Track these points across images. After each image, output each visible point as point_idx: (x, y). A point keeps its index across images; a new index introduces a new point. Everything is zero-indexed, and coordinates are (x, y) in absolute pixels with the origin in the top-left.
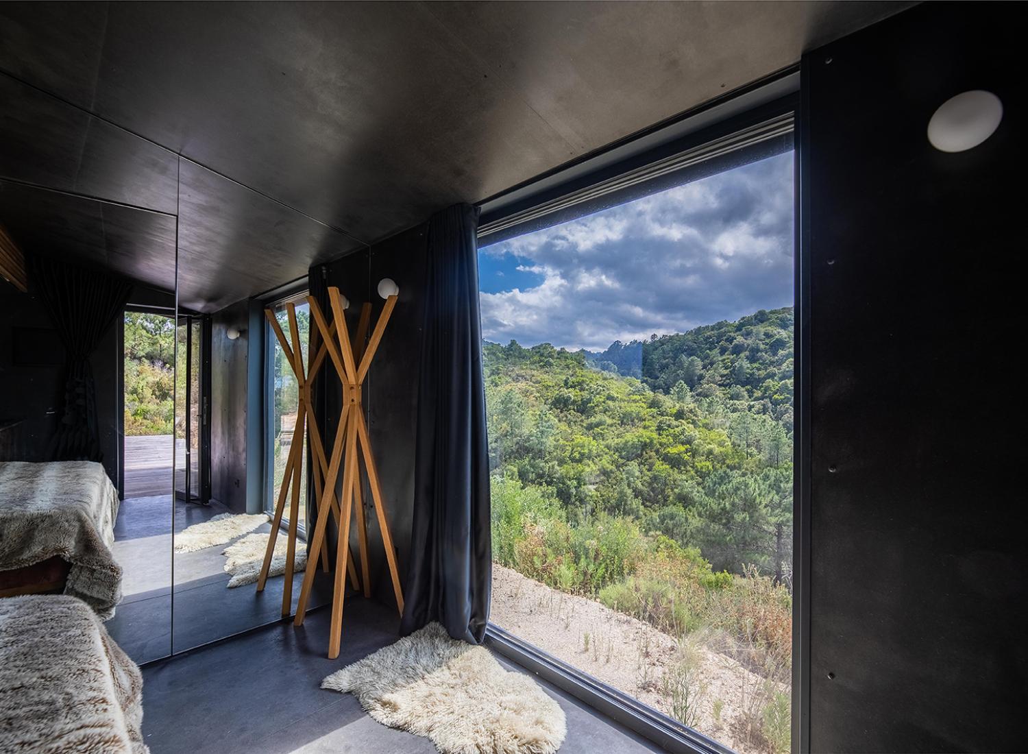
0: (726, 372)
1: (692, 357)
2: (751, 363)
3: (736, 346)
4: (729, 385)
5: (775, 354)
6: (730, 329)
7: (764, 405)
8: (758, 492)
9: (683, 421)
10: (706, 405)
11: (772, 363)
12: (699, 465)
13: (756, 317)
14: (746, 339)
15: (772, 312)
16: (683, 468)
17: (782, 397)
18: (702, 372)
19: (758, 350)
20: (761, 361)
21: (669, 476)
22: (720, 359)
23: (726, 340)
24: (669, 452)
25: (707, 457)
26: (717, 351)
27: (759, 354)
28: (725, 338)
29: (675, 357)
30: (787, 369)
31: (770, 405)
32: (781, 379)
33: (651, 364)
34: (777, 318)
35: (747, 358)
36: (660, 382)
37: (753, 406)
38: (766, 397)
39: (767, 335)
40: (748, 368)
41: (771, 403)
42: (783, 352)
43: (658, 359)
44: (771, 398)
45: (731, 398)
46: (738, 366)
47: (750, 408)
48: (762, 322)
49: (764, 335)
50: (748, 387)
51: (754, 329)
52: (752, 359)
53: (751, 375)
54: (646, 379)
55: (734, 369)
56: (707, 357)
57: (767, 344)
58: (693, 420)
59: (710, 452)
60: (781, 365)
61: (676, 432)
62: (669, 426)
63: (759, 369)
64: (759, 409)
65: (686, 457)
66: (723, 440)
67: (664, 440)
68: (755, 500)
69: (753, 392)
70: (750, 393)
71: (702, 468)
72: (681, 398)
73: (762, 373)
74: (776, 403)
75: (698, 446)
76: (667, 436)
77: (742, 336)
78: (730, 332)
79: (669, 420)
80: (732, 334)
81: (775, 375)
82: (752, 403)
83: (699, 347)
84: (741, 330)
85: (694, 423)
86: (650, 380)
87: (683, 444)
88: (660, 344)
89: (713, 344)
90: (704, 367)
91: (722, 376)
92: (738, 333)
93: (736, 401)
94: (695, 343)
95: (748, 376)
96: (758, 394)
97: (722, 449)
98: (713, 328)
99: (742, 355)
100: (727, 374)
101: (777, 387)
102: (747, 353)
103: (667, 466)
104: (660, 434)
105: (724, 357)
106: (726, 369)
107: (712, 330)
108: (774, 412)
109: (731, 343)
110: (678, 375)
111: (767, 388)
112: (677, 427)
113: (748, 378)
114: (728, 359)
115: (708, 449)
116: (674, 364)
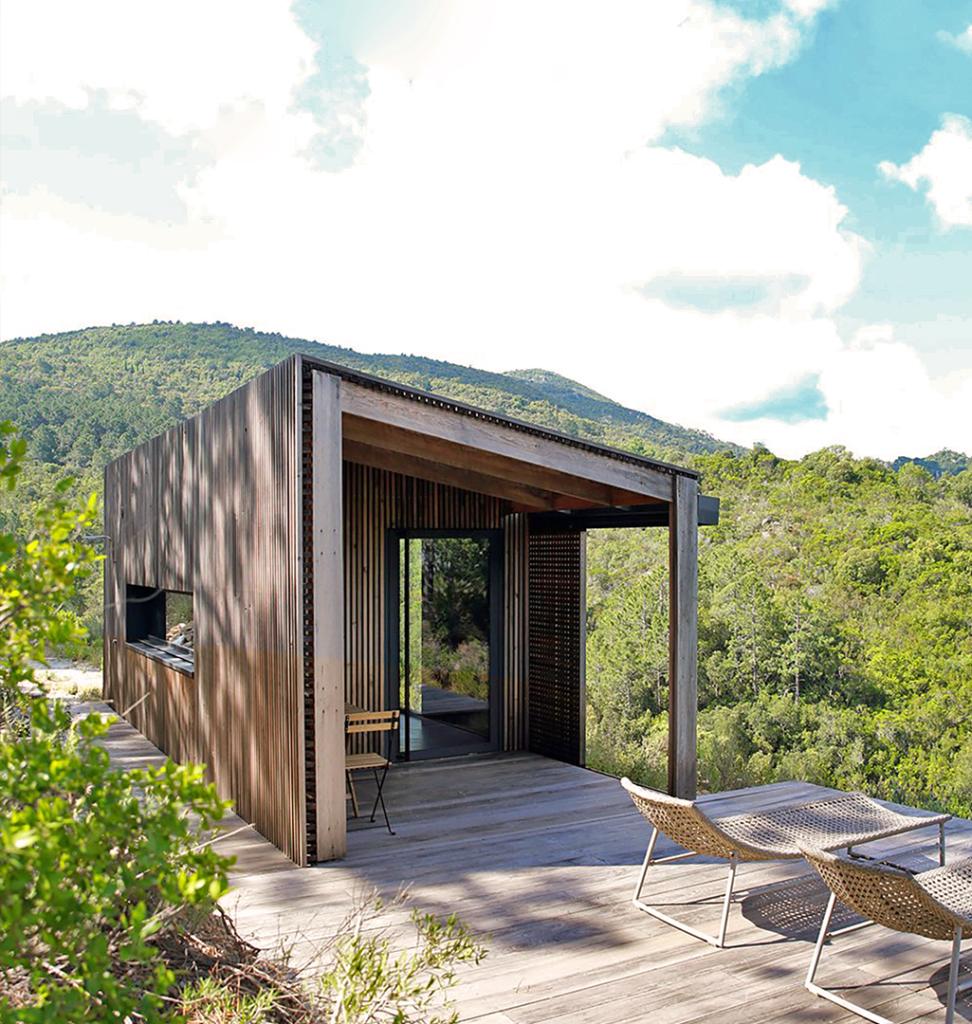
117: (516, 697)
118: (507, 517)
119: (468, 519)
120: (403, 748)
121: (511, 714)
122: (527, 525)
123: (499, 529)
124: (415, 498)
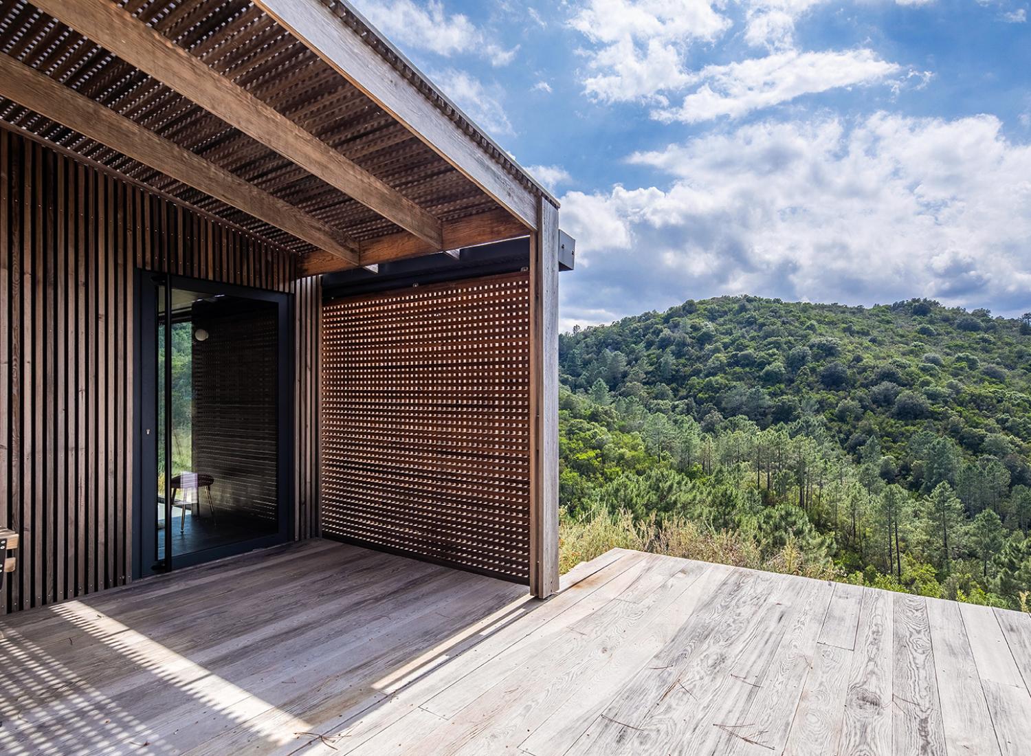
0: (651, 369)
1: (616, 352)
2: (677, 358)
3: (663, 340)
4: (654, 383)
5: (701, 349)
6: (657, 321)
7: (687, 405)
8: (635, 492)
9: (596, 424)
10: (625, 405)
11: (699, 358)
12: (608, 471)
13: (684, 307)
14: (673, 332)
15: (701, 303)
16: (592, 476)
17: (707, 396)
18: (626, 368)
19: (684, 344)
20: (687, 357)
21: (577, 484)
22: (646, 354)
23: (654, 333)
24: (578, 458)
25: (618, 462)
26: (642, 345)
27: (686, 349)
28: (651, 331)
29: (599, 352)
30: (713, 366)
31: (694, 404)
32: (707, 376)
33: (573, 360)
34: (705, 310)
35: (673, 353)
36: (582, 380)
37: (677, 406)
38: (690, 396)
39: (695, 328)
40: (673, 364)
41: (695, 402)
42: (709, 347)
43: (580, 354)
44: (695, 397)
45: (656, 398)
46: (663, 362)
47: (674, 408)
48: (691, 313)
49: (691, 328)
50: (674, 385)
51: (682, 321)
52: (678, 355)
53: (677, 371)
54: (566, 376)
55: (660, 366)
56: (633, 351)
57: (693, 338)
58: (608, 422)
59: (622, 457)
60: (707, 360)
61: (587, 436)
62: (580, 429)
63: (685, 366)
64: (683, 409)
65: (596, 463)
66: (636, 444)
67: (573, 446)
68: (631, 500)
69: (678, 391)
70: (675, 391)
71: (611, 474)
72: (599, 398)
73: (688, 370)
74: (699, 402)
75: (609, 450)
76: (577, 440)
77: (669, 328)
78: (657, 324)
79: (581, 422)
80: (659, 326)
81: (700, 371)
82: (676, 403)
83: (624, 340)
84: (668, 322)
85: (609, 426)
86: (570, 378)
87: (594, 448)
88: (582, 337)
89: (639, 337)
90: (629, 363)
91: (647, 373)
92: (665, 325)
93: (660, 401)
94: (621, 336)
95: (674, 373)
96: (683, 392)
97: (633, 453)
98: (640, 320)
99: (668, 350)
100: (652, 371)
101: (702, 385)
102: (673, 347)
103: (575, 474)
104: (570, 439)
105: (650, 352)
106: (651, 365)
107: (639, 322)
108: (698, 412)
109: (658, 336)
110: (600, 372)
111: (692, 387)
112: (589, 430)
113: (673, 376)
114: (654, 354)
115: (620, 454)
116: (597, 360)
117: (308, 480)
118: (298, 281)
119: (252, 275)
120: (161, 556)
121: (303, 499)
122: (320, 294)
123: (289, 293)
124: (180, 236)
